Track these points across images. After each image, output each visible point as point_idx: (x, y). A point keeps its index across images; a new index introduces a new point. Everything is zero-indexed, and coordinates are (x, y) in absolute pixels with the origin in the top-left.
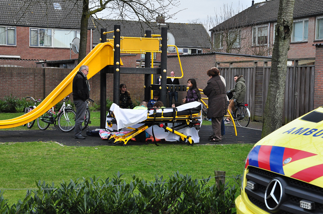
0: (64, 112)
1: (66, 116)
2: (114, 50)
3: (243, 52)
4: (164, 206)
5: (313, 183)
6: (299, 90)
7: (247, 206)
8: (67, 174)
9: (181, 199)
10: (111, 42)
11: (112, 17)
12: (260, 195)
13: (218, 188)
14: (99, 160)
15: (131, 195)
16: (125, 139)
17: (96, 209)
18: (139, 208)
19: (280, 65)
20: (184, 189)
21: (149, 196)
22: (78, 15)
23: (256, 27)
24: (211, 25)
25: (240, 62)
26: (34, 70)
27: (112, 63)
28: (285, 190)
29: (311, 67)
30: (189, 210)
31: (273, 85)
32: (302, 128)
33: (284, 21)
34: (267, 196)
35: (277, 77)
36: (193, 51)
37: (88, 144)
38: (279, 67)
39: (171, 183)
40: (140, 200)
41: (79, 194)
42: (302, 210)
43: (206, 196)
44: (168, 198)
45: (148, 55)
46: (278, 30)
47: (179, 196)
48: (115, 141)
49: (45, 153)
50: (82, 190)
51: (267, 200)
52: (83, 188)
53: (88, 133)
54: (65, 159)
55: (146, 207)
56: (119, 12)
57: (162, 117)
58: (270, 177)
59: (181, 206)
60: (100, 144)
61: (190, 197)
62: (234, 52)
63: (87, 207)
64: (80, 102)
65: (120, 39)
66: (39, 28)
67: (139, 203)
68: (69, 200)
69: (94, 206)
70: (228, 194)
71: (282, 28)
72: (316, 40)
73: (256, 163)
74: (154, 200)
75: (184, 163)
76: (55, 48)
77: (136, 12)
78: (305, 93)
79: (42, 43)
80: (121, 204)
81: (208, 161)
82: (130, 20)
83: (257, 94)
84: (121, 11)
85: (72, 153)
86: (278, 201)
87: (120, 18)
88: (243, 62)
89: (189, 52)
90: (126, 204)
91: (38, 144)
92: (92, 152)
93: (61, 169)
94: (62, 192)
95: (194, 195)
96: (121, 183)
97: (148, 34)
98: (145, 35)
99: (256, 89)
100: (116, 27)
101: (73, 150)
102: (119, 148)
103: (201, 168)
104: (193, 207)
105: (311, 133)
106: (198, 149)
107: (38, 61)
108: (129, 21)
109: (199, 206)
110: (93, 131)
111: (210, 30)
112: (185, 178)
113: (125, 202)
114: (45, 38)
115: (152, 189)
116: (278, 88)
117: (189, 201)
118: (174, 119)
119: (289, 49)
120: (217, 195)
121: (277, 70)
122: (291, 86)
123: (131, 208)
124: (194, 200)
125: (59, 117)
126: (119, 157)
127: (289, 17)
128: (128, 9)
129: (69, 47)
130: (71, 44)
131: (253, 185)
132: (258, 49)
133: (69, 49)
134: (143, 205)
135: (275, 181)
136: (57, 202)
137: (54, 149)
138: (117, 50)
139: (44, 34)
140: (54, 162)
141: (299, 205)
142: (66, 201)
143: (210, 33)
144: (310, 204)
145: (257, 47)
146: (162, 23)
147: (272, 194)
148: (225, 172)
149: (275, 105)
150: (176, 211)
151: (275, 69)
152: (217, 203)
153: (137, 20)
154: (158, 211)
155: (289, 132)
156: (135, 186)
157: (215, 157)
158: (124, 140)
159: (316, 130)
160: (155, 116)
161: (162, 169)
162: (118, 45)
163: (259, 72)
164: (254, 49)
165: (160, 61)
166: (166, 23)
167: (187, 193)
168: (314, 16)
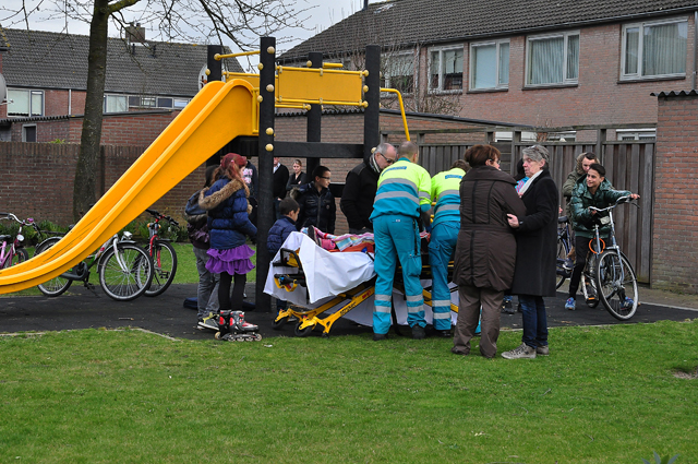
0: (116, 251)
1: (121, 262)
2: (260, 97)
16: (326, 320)
48: (303, 326)
65: (274, 71)
72: (526, 85)
97: (316, 61)
125: (102, 262)
138: (269, 98)
162: (270, 87)
166: (149, 42)
168: (522, 34)
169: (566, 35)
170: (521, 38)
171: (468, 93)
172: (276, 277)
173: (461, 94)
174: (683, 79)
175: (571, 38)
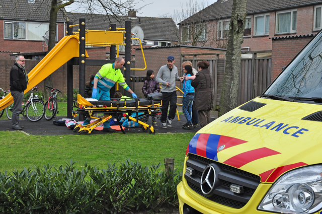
0: (32, 102)
1: (34, 107)
2: (79, 42)
3: (208, 45)
4: (114, 192)
5: (242, 168)
6: (257, 81)
7: (186, 191)
8: (29, 162)
9: (132, 185)
10: (76, 35)
11: (80, 11)
12: (197, 180)
13: (167, 175)
14: (62, 148)
15: (82, 183)
16: (90, 128)
17: (48, 196)
18: (90, 195)
19: (234, 58)
20: (134, 175)
21: (100, 183)
22: (47, 8)
23: (221, 21)
24: (177, 19)
25: (203, 54)
26: (6, 61)
27: (78, 56)
28: (218, 175)
29: (268, 60)
30: (140, 195)
31: (227, 76)
32: (238, 117)
33: (238, 15)
34: (202, 181)
35: (232, 69)
36: (163, 44)
37: (53, 133)
38: (233, 60)
39: (121, 170)
40: (91, 187)
41: (31, 182)
42: (233, 194)
43: (155, 183)
44: (120, 184)
45: (113, 47)
46: (232, 25)
47: (129, 182)
48: (80, 130)
49: (11, 142)
50: (34, 178)
51: (202, 185)
52: (35, 176)
53: (54, 122)
54: (29, 148)
55: (97, 193)
56: (87, 5)
57: (125, 107)
58: (206, 163)
59: (131, 192)
60: (65, 133)
61: (141, 184)
62: (199, 45)
63: (39, 194)
64: (17, 93)
65: (85, 32)
66: (13, 21)
67: (90, 190)
68: (21, 188)
69: (45, 193)
70: (176, 179)
71: (236, 23)
72: (276, 33)
73: (195, 150)
74: (105, 186)
75: (144, 151)
76: (29, 41)
77: (104, 6)
78: (262, 84)
79: (16, 36)
80: (72, 190)
81: (167, 149)
82: (98, 13)
83: (219, 85)
84: (90, 4)
85: (36, 142)
86: (212, 185)
87: (89, 11)
88: (206, 54)
89: (160, 45)
90: (77, 191)
91: (5, 134)
92: (57, 141)
93: (24, 157)
94: (15, 180)
95: (144, 181)
96: (73, 170)
97: (113, 28)
98: (110, 28)
99: (218, 80)
100: (81, 20)
101: (38, 139)
102: (84, 137)
103: (159, 156)
104: (143, 193)
105: (245, 121)
106: (159, 137)
107: (11, 54)
108: (96, 15)
109: (149, 191)
110: (60, 120)
111: (178, 24)
112: (136, 165)
113: (76, 189)
114: (20, 31)
115: (103, 176)
116: (232, 79)
117: (139, 187)
118: (137, 108)
119: (242, 42)
120: (166, 181)
121: (231, 62)
122: (250, 78)
123: (82, 194)
124: (144, 186)
125: (27, 107)
126: (83, 146)
127: (242, 12)
128: (96, 4)
129: (41, 39)
130: (43, 37)
131: (191, 171)
132: (222, 42)
133: (42, 41)
134: (94, 191)
135: (210, 167)
136: (9, 189)
137: (20, 138)
138: (83, 43)
139: (18, 27)
140: (18, 151)
141: (229, 189)
142: (18, 189)
143: (178, 26)
144: (239, 188)
145: (222, 40)
146: (134, 17)
147: (207, 179)
148: (174, 159)
149: (230, 95)
150: (127, 196)
151: (229, 61)
152: (166, 189)
153: (105, 13)
154: (109, 197)
155: (226, 121)
156: (86, 173)
157: (174, 145)
158: (88, 129)
159: (250, 118)
160: (118, 106)
161: (122, 156)
162: (83, 38)
163: (220, 64)
164: (218, 42)
165: (124, 53)
166: (138, 17)
167: (137, 179)
168: (275, 11)
169: (292, 11)
170: (274, 13)
171: (253, 37)
173: (250, 37)
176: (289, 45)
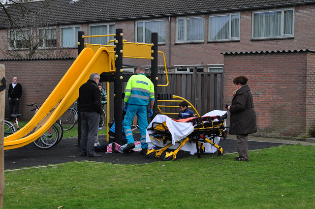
2: (117, 56)
6: (199, 96)
57: (204, 128)
138: (121, 56)
162: (122, 51)
169: (108, 24)
170: (86, 25)
171: (59, 49)
172: (150, 135)
174: (164, 45)
175: (110, 25)
176: (248, 61)
